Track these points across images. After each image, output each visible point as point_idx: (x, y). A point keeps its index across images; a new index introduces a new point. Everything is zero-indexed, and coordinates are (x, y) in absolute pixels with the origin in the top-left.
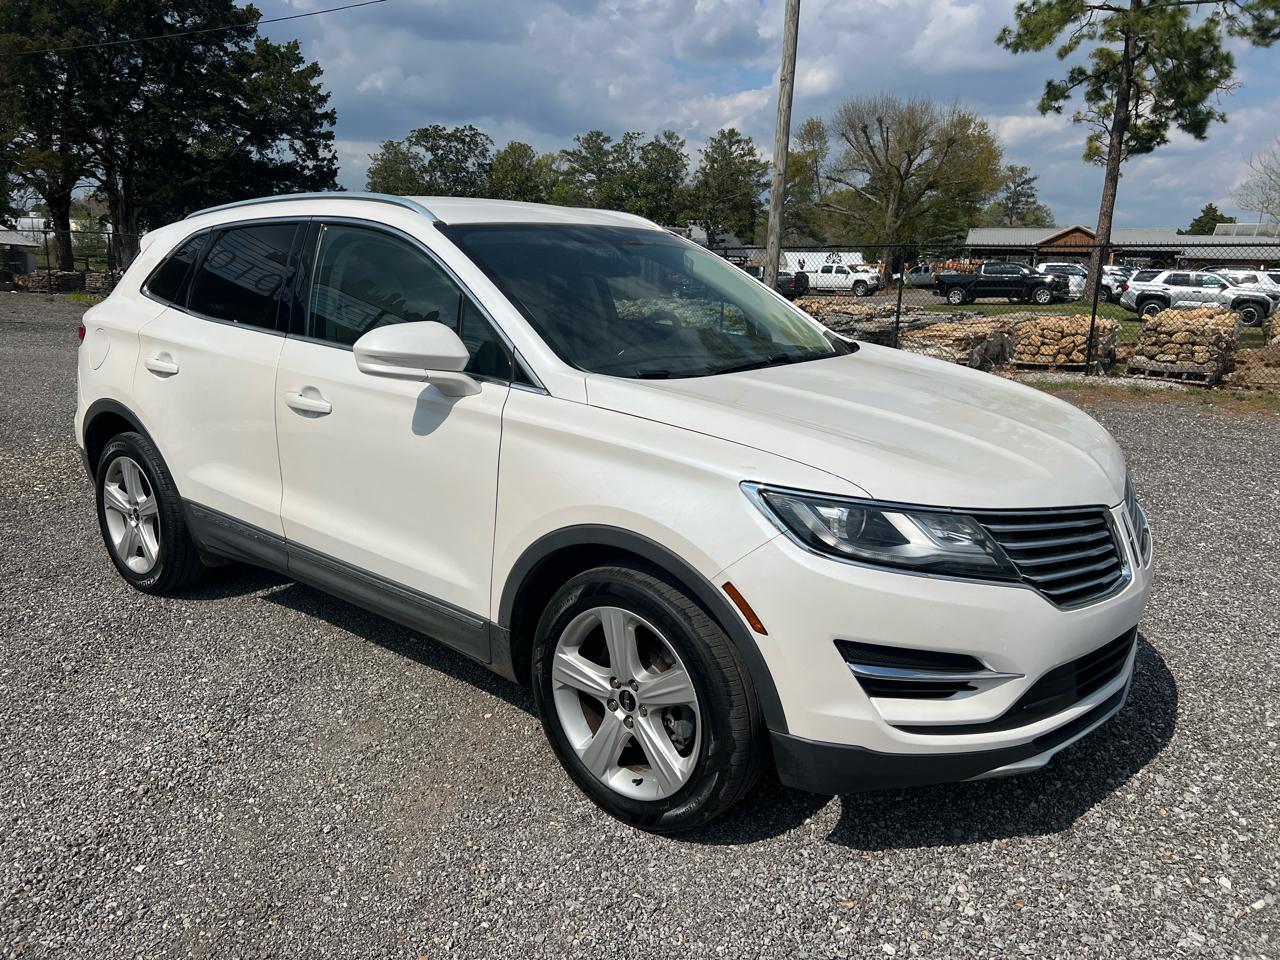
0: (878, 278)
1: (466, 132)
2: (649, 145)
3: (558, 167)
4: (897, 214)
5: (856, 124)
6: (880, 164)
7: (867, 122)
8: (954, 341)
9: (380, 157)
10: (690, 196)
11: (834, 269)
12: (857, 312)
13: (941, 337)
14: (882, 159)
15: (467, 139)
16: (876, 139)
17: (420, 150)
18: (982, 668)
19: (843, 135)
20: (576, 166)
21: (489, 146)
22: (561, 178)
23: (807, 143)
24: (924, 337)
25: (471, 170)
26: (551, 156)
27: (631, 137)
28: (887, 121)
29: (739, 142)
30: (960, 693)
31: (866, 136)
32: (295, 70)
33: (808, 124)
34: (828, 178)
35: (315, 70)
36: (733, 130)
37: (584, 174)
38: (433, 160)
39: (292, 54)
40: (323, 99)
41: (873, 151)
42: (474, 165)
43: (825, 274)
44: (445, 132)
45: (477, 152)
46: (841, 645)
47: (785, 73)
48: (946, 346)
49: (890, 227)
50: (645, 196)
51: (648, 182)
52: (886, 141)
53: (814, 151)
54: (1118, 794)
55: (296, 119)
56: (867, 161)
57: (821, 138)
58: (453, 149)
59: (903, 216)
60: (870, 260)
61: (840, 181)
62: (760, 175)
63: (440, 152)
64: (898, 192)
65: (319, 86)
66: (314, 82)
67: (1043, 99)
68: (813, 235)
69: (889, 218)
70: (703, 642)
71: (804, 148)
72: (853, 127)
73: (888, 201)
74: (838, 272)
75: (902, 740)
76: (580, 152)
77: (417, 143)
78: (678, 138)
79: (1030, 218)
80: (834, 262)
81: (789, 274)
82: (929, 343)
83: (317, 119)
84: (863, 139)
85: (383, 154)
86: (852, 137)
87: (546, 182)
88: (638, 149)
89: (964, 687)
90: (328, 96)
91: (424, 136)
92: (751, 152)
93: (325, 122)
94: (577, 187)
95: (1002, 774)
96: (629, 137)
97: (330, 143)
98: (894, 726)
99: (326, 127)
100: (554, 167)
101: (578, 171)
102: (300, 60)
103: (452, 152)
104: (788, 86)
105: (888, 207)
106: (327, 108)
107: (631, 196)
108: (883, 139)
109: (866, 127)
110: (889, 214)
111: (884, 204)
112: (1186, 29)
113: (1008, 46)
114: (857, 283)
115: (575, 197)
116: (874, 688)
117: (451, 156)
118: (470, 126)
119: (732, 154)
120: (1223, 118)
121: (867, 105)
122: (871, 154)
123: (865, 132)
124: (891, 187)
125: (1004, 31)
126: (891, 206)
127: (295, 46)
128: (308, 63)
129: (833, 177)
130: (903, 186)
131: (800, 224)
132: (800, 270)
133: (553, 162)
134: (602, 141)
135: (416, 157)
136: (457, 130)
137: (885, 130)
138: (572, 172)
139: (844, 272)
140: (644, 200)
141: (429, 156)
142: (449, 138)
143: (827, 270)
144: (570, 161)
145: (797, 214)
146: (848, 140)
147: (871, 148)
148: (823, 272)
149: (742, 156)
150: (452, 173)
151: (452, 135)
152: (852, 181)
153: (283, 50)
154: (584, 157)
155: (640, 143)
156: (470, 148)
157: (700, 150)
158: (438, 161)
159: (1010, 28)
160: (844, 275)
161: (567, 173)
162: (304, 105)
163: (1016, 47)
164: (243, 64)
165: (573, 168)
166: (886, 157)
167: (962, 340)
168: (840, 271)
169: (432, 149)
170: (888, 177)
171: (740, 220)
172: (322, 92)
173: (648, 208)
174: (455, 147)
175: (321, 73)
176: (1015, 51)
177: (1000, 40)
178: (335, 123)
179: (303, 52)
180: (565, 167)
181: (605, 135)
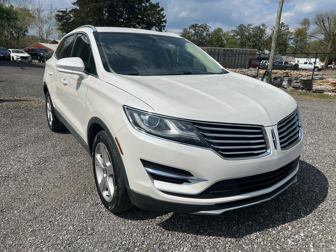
0: (322, 66)
1: (204, 25)
2: (255, 27)
3: (230, 35)
4: (332, 47)
5: (320, 20)
6: (327, 31)
7: (324, 18)
8: (331, 84)
9: (182, 33)
10: (266, 41)
11: (308, 64)
12: (304, 75)
13: (327, 82)
14: (328, 30)
15: (204, 27)
16: (327, 24)
17: (192, 30)
18: (192, 176)
19: (316, 23)
20: (235, 34)
21: (210, 29)
22: (231, 37)
23: (303, 25)
24: (321, 82)
25: (204, 35)
26: (229, 31)
27: (250, 25)
28: (331, 18)
29: (284, 26)
30: (185, 183)
31: (323, 23)
32: (157, 10)
33: (304, 20)
34: (309, 36)
35: (162, 9)
36: (283, 23)
37: (237, 36)
38: (195, 33)
39: (157, 6)
40: (164, 17)
41: (325, 28)
42: (205, 34)
43: (305, 65)
44: (198, 25)
45: (206, 30)
46: (143, 161)
48: (328, 85)
49: (329, 51)
50: (252, 42)
51: (254, 38)
52: (330, 24)
53: (305, 28)
54: (270, 230)
55: (157, 22)
56: (323, 30)
57: (308, 24)
58: (200, 30)
59: (333, 47)
60: (322, 60)
61: (313, 37)
62: (290, 36)
63: (197, 31)
64: (332, 40)
65: (163, 14)
66: (162, 13)
69: (329, 48)
70: (114, 156)
71: (302, 27)
72: (319, 20)
75: (163, 196)
76: (237, 30)
77: (191, 28)
78: (266, 25)
80: (309, 61)
81: (293, 64)
82: (322, 84)
83: (162, 22)
84: (322, 24)
85: (183, 32)
86: (319, 23)
87: (227, 38)
88: (251, 28)
89: (187, 181)
90: (165, 16)
91: (193, 27)
92: (288, 29)
93: (164, 23)
94: (235, 40)
95: (202, 214)
96: (249, 25)
97: (164, 28)
98: (160, 191)
99: (164, 24)
100: (229, 34)
101: (235, 35)
102: (159, 7)
103: (200, 31)
104: (281, 4)
105: (329, 44)
106: (165, 19)
107: (248, 42)
109: (323, 20)
110: (329, 46)
111: (327, 44)
114: (315, 67)
115: (234, 42)
116: (154, 177)
117: (199, 32)
118: (205, 24)
119: (282, 30)
121: (324, 14)
122: (324, 28)
124: (330, 38)
126: (330, 44)
127: (158, 3)
128: (161, 8)
129: (311, 35)
130: (334, 38)
131: (301, 50)
132: (297, 63)
133: (229, 33)
134: (243, 27)
135: (191, 32)
136: (202, 25)
137: (330, 21)
138: (234, 35)
139: (311, 64)
140: (252, 43)
141: (194, 32)
142: (199, 27)
143: (306, 63)
144: (233, 33)
146: (317, 24)
147: (325, 27)
148: (304, 64)
149: (285, 30)
150: (199, 36)
151: (200, 26)
152: (317, 37)
153: (155, 5)
154: (238, 32)
155: (252, 27)
156: (204, 29)
157: (270, 28)
158: (196, 33)
161: (232, 36)
162: (159, 18)
164: (145, 9)
165: (234, 34)
167: (334, 83)
168: (310, 63)
169: (195, 30)
170: (329, 35)
171: (280, 48)
172: (164, 15)
173: (253, 45)
174: (201, 29)
175: (164, 10)
178: (166, 23)
179: (160, 5)
180: (232, 34)
181: (244, 25)
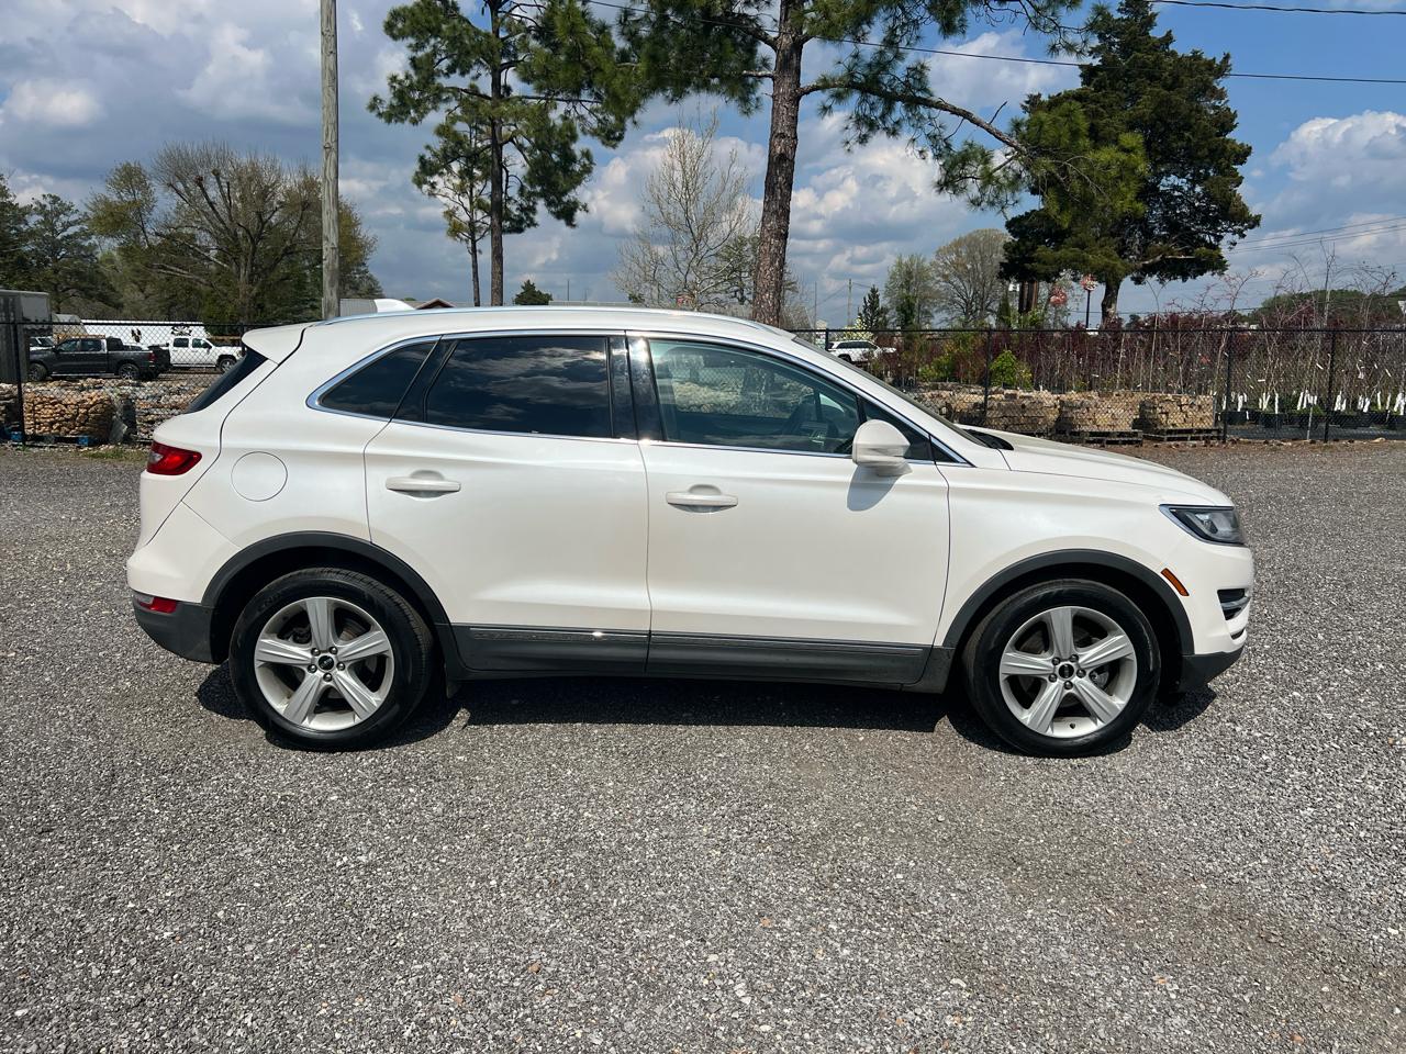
4: (252, 280)
5: (187, 176)
6: (222, 222)
7: (201, 173)
11: (190, 342)
14: (225, 217)
16: (213, 193)
19: (170, 185)
23: (125, 191)
28: (226, 175)
31: (202, 189)
33: (125, 169)
34: (157, 234)
41: (212, 207)
43: (179, 349)
47: (329, 140)
49: (245, 295)
52: (226, 197)
53: (136, 202)
56: (205, 218)
57: (144, 187)
59: (259, 284)
64: (250, 257)
67: (417, 173)
68: (104, 299)
69: (242, 285)
71: (121, 197)
72: (183, 179)
73: (238, 265)
74: (195, 345)
79: (364, 287)
80: (182, 334)
84: (196, 192)
86: (180, 186)
105: (239, 271)
108: (223, 196)
109: (201, 179)
110: (242, 280)
111: (234, 268)
112: (552, 124)
113: (380, 115)
114: (223, 358)
120: (585, 208)
122: (211, 210)
123: (201, 186)
124: (241, 250)
125: (375, 99)
126: (242, 271)
129: (164, 234)
130: (256, 250)
131: (84, 285)
137: (225, 185)
139: (204, 345)
143: (181, 343)
145: (78, 273)
146: (177, 191)
147: (210, 203)
148: (176, 346)
159: (381, 97)
160: (205, 350)
163: (389, 117)
166: (230, 216)
168: (199, 344)
170: (235, 237)
176: (389, 121)
177: (372, 107)
